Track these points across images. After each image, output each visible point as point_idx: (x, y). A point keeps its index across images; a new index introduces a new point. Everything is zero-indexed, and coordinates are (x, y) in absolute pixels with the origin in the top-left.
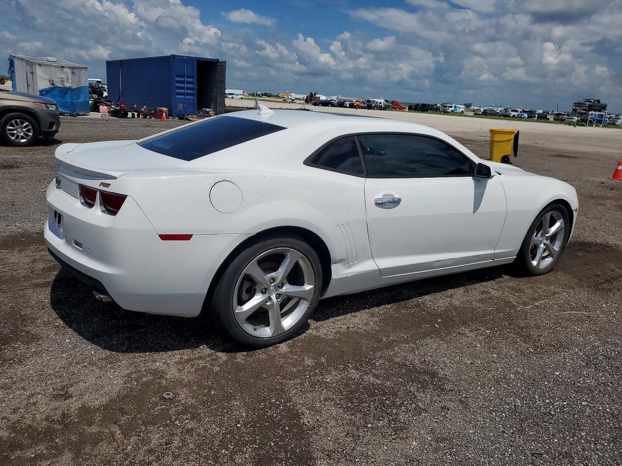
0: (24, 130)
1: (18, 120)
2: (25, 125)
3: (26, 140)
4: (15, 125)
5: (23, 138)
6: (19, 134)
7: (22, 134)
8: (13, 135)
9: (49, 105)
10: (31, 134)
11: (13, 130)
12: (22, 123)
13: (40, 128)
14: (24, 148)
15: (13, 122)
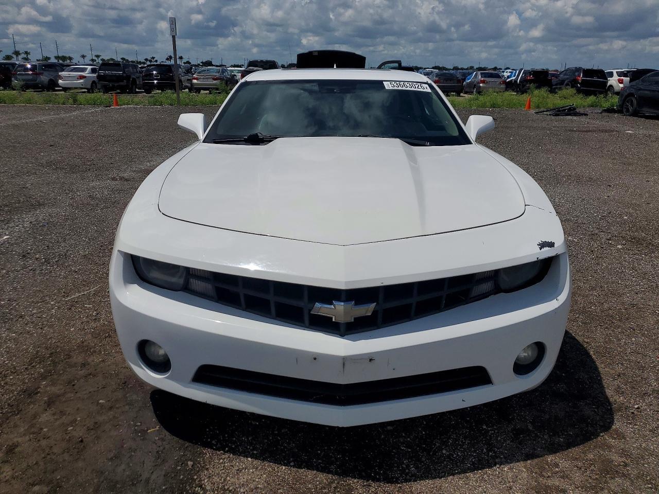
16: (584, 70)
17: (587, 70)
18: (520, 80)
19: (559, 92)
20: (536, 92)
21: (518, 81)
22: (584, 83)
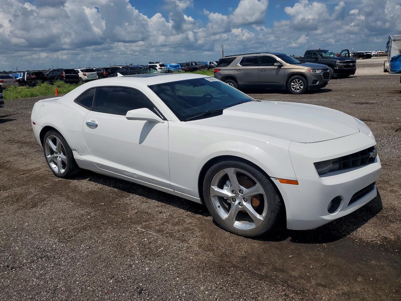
0: (299, 85)
1: (297, 80)
2: (300, 82)
3: (299, 91)
4: (295, 82)
5: (298, 89)
6: (297, 87)
7: (298, 87)
8: (293, 88)
9: (316, 70)
10: (302, 87)
11: (294, 85)
12: (299, 81)
13: (307, 84)
14: (298, 95)
15: (294, 81)
16: (64, 70)
17: (66, 70)
18: (26, 78)
19: (55, 83)
20: (42, 85)
21: (26, 79)
22: (67, 77)
